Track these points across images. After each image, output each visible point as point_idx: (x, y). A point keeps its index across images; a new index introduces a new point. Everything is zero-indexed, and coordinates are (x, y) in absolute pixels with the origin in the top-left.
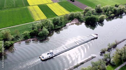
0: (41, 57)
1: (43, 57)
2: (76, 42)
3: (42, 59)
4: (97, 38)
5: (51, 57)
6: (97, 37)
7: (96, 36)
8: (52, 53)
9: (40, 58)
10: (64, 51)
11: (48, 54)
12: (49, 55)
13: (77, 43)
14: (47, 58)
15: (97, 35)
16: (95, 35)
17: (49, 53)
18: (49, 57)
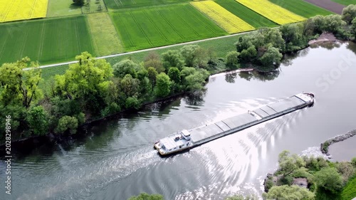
0: (157, 146)
1: (163, 147)
2: (253, 113)
3: (161, 151)
4: (311, 105)
5: (183, 147)
6: (313, 103)
7: (308, 99)
8: (186, 138)
9: (155, 148)
10: (219, 134)
11: (177, 139)
12: (180, 143)
13: (255, 115)
14: (173, 150)
15: (313, 96)
16: (305, 96)
17: (180, 136)
18: (178, 149)
